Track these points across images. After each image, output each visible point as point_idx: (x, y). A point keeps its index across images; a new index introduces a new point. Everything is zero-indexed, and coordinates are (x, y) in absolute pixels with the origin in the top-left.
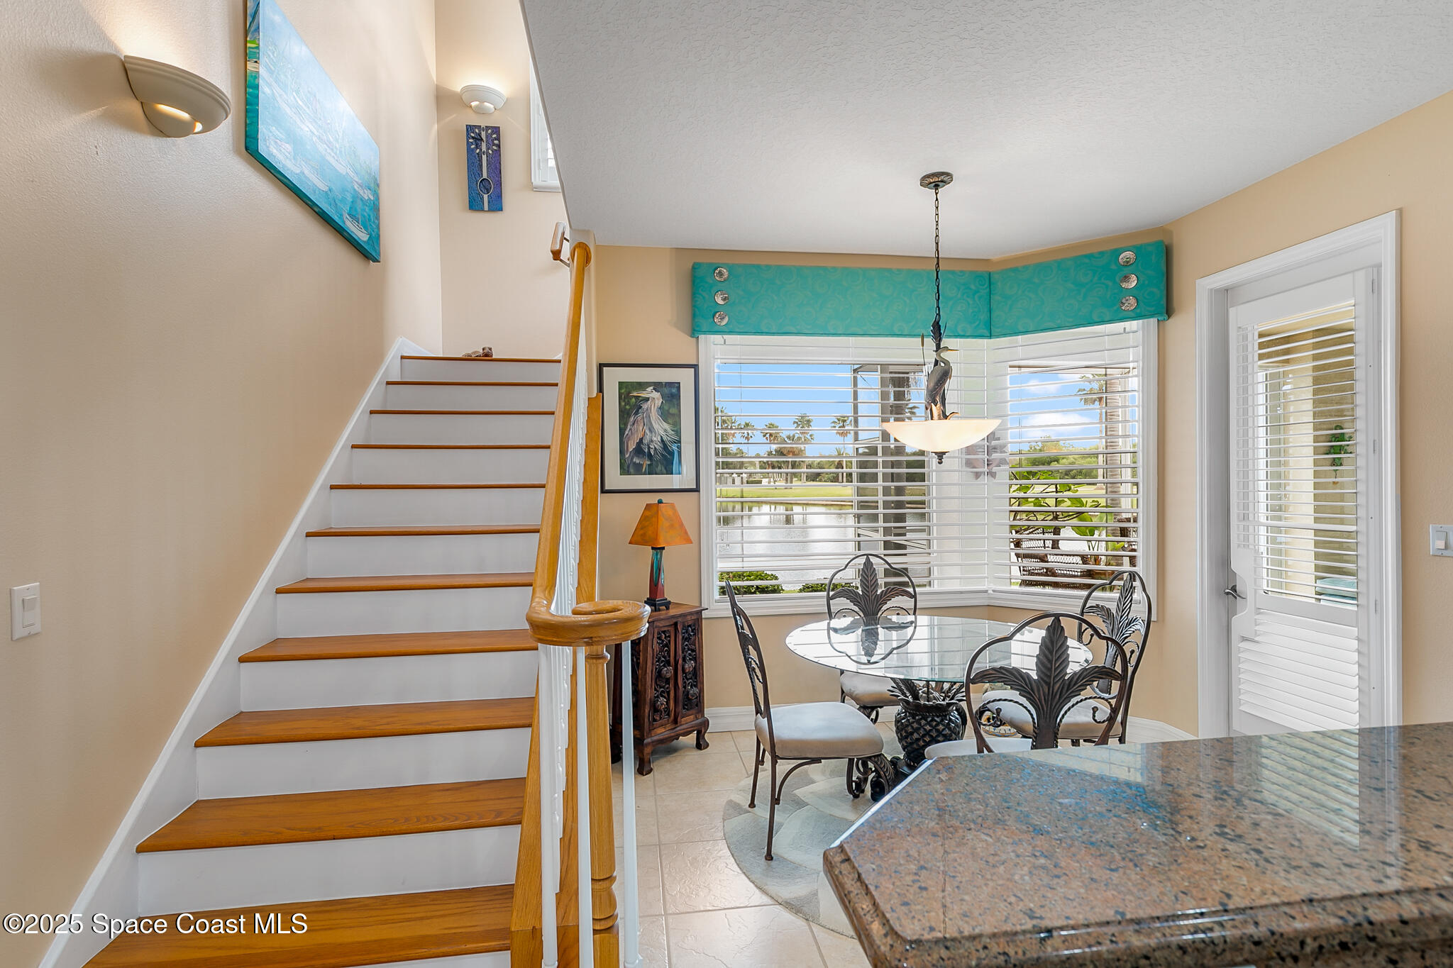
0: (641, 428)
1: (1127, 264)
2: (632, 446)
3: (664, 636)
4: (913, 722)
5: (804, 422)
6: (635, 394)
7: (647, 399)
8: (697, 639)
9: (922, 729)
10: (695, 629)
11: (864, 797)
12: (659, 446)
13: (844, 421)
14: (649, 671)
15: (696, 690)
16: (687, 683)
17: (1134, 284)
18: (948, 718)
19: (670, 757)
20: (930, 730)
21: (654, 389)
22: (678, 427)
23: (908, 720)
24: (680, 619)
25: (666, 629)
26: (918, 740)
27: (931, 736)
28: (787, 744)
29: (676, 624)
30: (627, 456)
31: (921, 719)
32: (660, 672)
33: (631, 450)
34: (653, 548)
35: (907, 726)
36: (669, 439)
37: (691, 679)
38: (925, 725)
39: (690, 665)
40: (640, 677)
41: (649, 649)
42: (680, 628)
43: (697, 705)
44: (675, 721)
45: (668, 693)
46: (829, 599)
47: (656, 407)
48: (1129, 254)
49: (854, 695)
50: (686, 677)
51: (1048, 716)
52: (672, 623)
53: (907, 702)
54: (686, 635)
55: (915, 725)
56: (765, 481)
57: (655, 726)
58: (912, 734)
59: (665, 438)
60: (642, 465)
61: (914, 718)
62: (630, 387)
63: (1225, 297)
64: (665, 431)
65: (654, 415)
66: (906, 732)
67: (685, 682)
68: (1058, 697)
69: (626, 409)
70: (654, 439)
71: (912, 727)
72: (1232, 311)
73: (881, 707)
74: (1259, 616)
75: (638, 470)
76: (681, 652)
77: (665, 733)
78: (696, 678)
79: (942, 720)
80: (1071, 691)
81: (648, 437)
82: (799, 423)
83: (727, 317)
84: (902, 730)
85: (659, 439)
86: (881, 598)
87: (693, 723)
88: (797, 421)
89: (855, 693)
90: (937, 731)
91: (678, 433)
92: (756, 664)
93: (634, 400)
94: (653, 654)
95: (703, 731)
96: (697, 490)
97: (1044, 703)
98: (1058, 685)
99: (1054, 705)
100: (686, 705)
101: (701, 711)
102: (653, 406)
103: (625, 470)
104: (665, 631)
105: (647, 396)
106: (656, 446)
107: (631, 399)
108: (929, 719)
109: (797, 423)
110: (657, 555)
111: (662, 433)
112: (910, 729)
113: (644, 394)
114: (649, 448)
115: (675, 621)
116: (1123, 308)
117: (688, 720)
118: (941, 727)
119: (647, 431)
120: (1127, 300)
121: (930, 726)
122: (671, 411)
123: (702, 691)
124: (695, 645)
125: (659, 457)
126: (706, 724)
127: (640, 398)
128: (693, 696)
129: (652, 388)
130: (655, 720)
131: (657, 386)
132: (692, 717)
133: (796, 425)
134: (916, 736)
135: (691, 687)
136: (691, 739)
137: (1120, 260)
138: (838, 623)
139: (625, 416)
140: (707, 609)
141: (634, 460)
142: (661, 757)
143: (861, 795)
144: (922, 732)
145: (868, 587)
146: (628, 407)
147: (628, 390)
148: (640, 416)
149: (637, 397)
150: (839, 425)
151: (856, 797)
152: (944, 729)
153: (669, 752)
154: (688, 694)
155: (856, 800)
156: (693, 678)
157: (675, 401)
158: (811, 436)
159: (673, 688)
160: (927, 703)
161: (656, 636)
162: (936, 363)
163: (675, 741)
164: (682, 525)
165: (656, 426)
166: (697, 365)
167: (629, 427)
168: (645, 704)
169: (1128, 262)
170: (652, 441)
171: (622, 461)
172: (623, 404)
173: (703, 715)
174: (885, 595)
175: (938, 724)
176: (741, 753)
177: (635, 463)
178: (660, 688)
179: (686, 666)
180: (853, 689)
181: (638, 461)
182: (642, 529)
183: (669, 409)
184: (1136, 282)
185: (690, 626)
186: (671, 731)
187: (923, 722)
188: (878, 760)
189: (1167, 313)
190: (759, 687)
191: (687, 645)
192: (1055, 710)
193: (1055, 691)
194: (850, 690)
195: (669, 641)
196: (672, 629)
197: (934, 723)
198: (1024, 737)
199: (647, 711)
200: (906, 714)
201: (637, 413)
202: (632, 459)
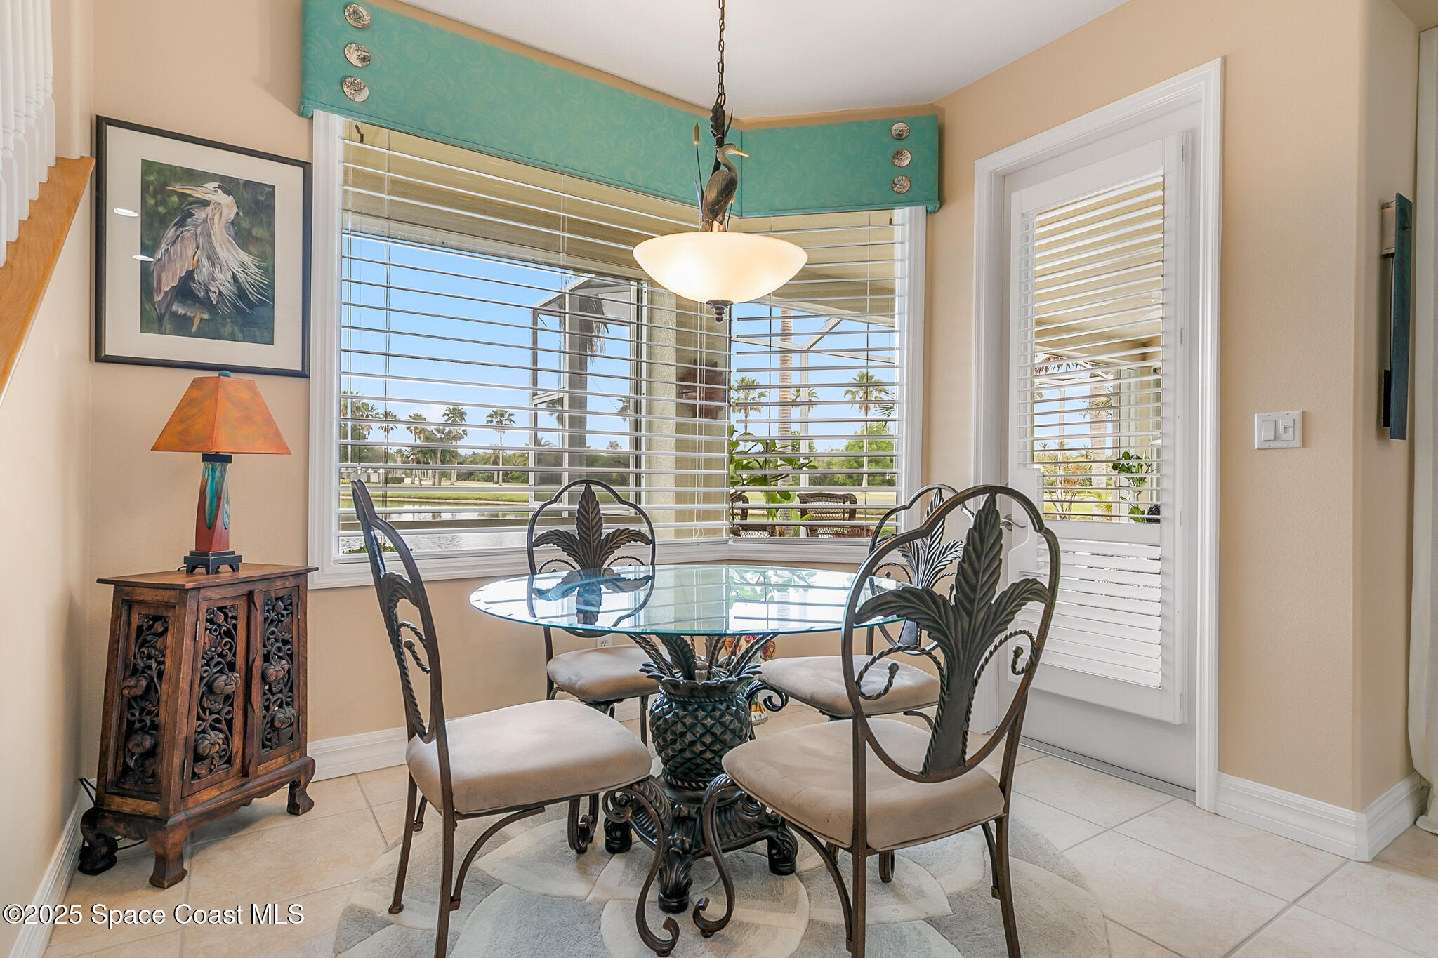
0: (190, 253)
1: (899, 137)
2: (169, 281)
3: (222, 616)
4: (685, 716)
5: (457, 415)
6: (178, 188)
7: (205, 204)
8: (295, 621)
9: (699, 724)
10: (291, 604)
11: (593, 849)
12: (228, 289)
13: (502, 415)
14: (184, 685)
15: (290, 711)
16: (273, 700)
17: (907, 162)
18: (735, 703)
19: (230, 841)
20: (713, 726)
21: (220, 187)
22: (269, 262)
23: (676, 714)
24: (259, 587)
25: (228, 603)
26: (692, 744)
27: (714, 735)
28: (476, 786)
29: (250, 595)
30: (158, 298)
31: (696, 710)
32: (210, 688)
33: (167, 289)
34: (206, 458)
35: (675, 723)
36: (250, 280)
37: (281, 692)
38: (705, 718)
39: (277, 669)
40: (164, 698)
41: (187, 641)
42: (259, 600)
43: (291, 738)
44: (245, 772)
45: (230, 723)
46: (533, 543)
47: (224, 221)
48: (900, 126)
49: (577, 686)
50: (270, 690)
51: (964, 670)
52: (241, 592)
53: (675, 685)
54: (273, 615)
55: (689, 721)
56: (408, 481)
57: (195, 788)
58: (683, 735)
59: (241, 277)
60: (191, 320)
61: (685, 709)
62: (168, 173)
63: (1005, 180)
64: (243, 265)
65: (220, 235)
66: (674, 733)
67: (268, 699)
68: (980, 634)
69: (158, 213)
70: (219, 276)
71: (684, 724)
72: (1015, 196)
73: (619, 701)
74: (1042, 545)
75: (182, 327)
76: (259, 645)
77: (222, 797)
78: (291, 690)
79: (728, 708)
80: (995, 625)
81: (204, 270)
82: (451, 415)
83: (366, 89)
84: (666, 731)
85: (229, 276)
86: (606, 545)
87: (283, 769)
88: (448, 412)
89: (579, 684)
90: (723, 724)
91: (269, 271)
92: (417, 633)
93: (175, 198)
94: (195, 653)
95: (302, 783)
96: (303, 374)
97: (960, 647)
98: (982, 615)
99: (973, 649)
100: (269, 740)
101: (301, 748)
102: (216, 218)
103: (153, 320)
104: (226, 607)
105: (206, 197)
106: (221, 288)
107: (169, 196)
108: (709, 709)
109: (448, 415)
110: (213, 470)
111: (236, 268)
112: (680, 728)
113: (198, 193)
114: (207, 290)
115: (247, 588)
116: (895, 189)
117: (276, 765)
118: (728, 718)
119: (204, 260)
120: (899, 181)
121: (712, 718)
122: (254, 232)
123: (302, 711)
124: (290, 632)
125: (227, 309)
126: (310, 767)
127: (191, 199)
128: (283, 723)
129: (216, 184)
130: (195, 775)
131: (228, 184)
132: (280, 760)
133: (446, 417)
134: (689, 737)
135: (281, 706)
136: (280, 798)
137: (893, 131)
138: (546, 582)
139: (156, 225)
140: (317, 569)
141: (174, 308)
142: (213, 843)
143: (589, 846)
144: (699, 730)
145: (589, 529)
146: (161, 209)
147: (162, 179)
148: (189, 230)
149: (182, 196)
150: (497, 420)
151: (581, 851)
152: (732, 720)
153: (231, 829)
154: (273, 721)
155: (583, 857)
156: (285, 690)
157: (264, 217)
158: (463, 431)
159: (241, 713)
160: (708, 682)
161: (203, 615)
162: (717, 166)
163: (243, 807)
164: (269, 421)
165: (223, 253)
166: (310, 164)
167: (163, 246)
168: (173, 747)
169: (901, 135)
170: (214, 279)
171: (147, 307)
172: (152, 202)
173: (304, 754)
174: (612, 540)
175: (722, 716)
176: (375, 809)
177: (174, 314)
178: (211, 713)
179: (271, 670)
180: (574, 678)
181: (181, 311)
182: (182, 421)
183: (253, 227)
184: (909, 160)
185: (280, 598)
186: (234, 792)
187: (701, 714)
188: (645, 788)
189: (939, 200)
190: (421, 683)
191: (273, 633)
192: (974, 659)
193: (977, 625)
194: (570, 679)
195: (235, 626)
196: (242, 605)
197: (718, 714)
198: (834, 718)
199: (177, 761)
200: (671, 705)
201: (181, 223)
202: (169, 305)
